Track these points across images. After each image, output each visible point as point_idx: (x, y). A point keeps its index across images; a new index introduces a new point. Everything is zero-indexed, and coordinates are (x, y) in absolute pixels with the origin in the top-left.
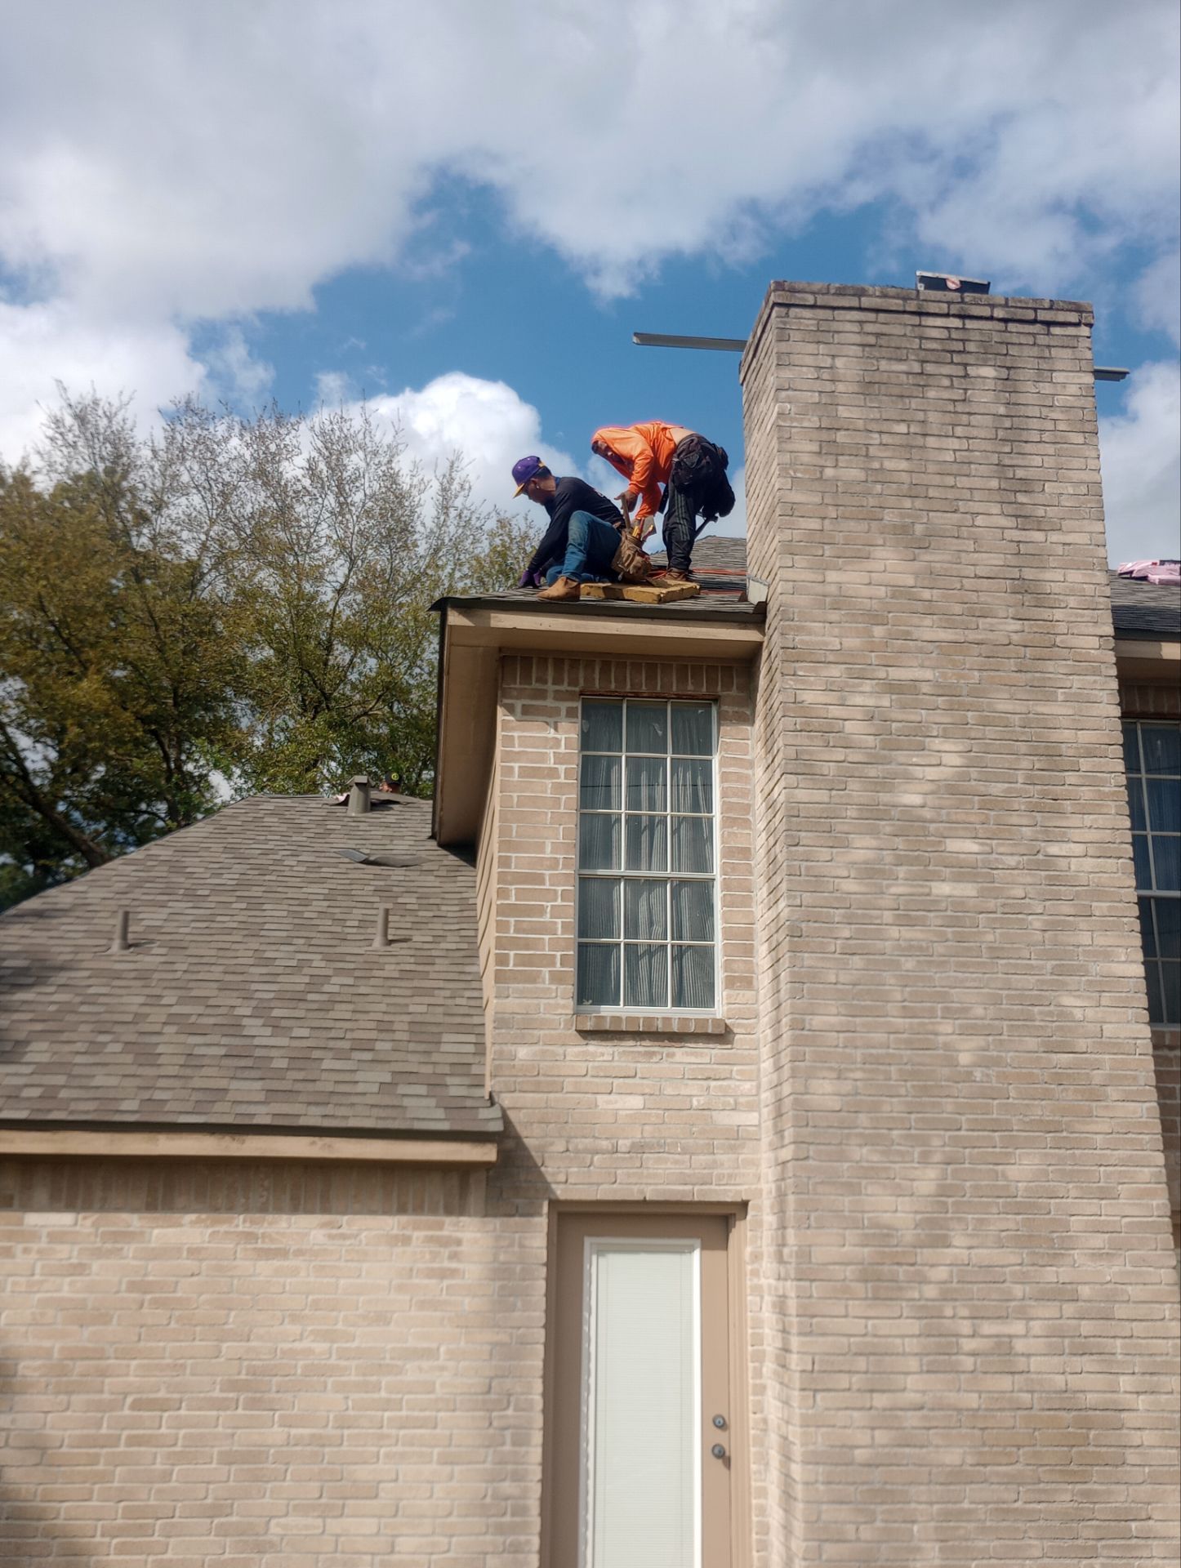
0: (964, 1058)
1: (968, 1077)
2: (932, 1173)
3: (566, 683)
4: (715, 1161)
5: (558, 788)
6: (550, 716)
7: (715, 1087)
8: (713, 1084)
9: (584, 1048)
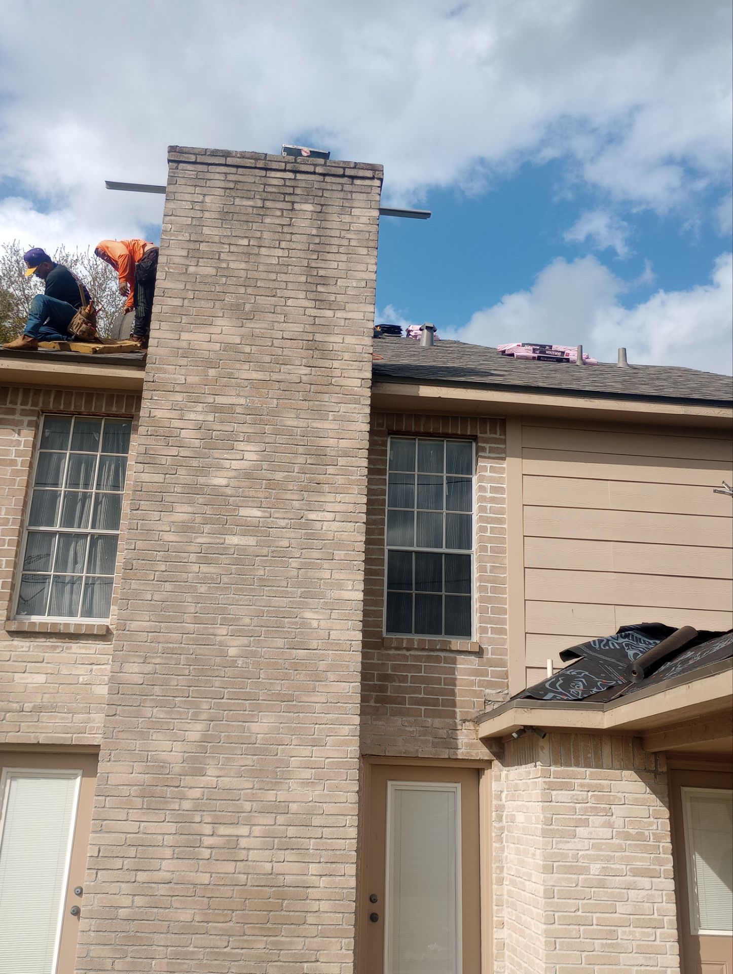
0: (232, 652)
1: (233, 664)
2: (199, 726)
3: (30, 405)
4: (89, 718)
5: (16, 473)
6: (16, 426)
7: (96, 669)
8: (95, 667)
9: (10, 643)
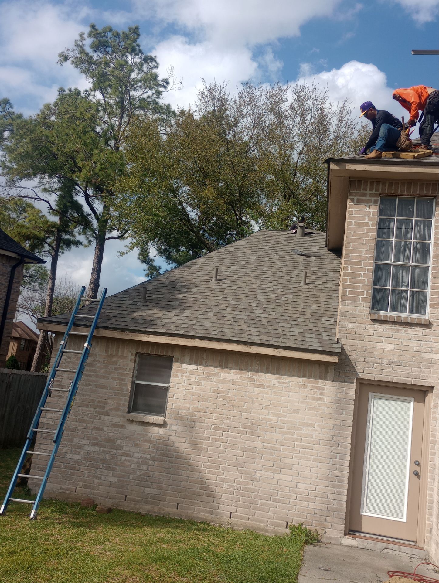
3: (374, 191)
4: (421, 371)
5: (369, 230)
6: (368, 203)
7: (423, 344)
8: (422, 342)
9: (373, 326)
